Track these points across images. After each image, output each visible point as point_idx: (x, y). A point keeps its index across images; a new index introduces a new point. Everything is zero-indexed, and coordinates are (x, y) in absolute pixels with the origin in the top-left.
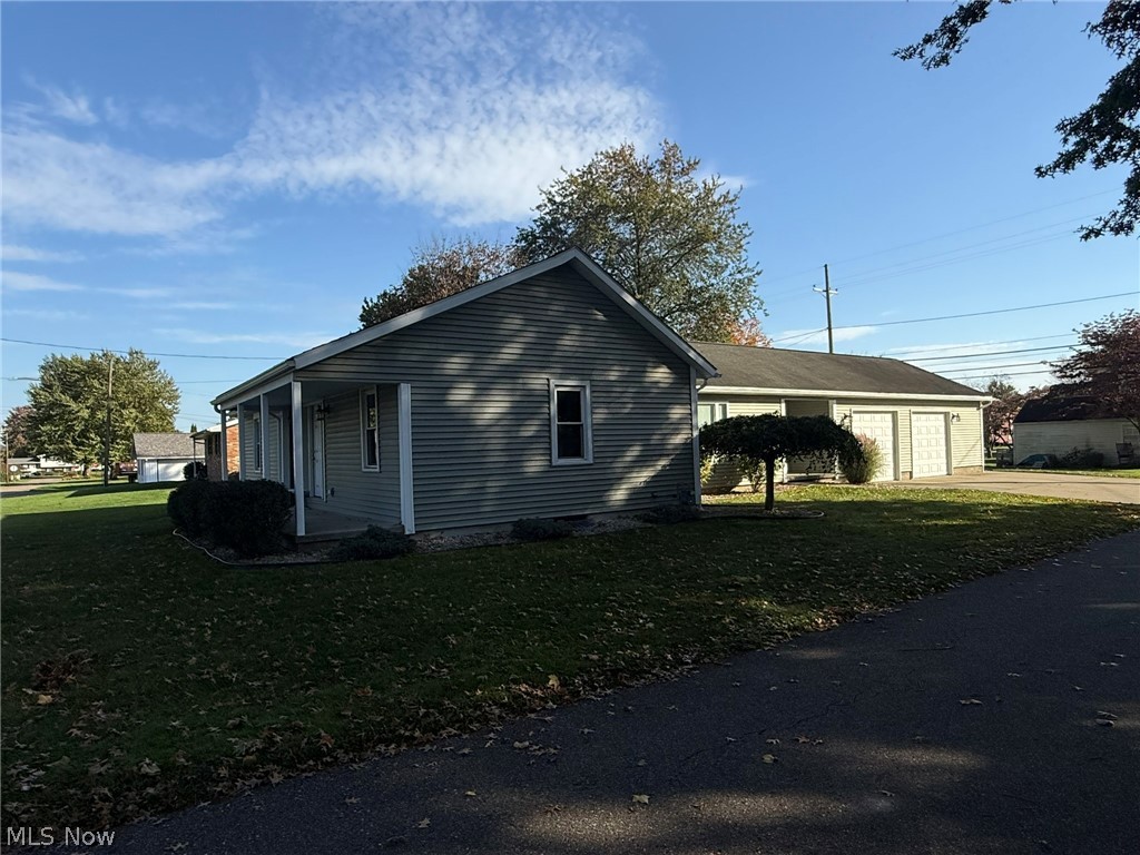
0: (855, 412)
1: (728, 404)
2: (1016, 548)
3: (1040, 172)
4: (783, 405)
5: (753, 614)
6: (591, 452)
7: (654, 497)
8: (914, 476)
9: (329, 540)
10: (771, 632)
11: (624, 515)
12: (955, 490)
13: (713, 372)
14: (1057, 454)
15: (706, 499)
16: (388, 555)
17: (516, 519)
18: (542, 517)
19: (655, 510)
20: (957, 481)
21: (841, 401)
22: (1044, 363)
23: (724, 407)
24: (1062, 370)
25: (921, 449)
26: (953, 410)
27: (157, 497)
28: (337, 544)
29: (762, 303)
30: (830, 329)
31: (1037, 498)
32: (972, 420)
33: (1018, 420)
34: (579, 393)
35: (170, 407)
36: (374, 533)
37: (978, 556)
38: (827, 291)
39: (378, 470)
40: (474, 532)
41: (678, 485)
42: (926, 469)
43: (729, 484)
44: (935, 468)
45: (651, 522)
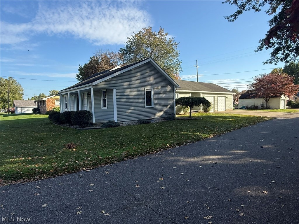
0: (206, 96)
1: (179, 94)
2: (243, 124)
3: (255, 51)
4: (191, 94)
5: (197, 135)
6: (153, 104)
7: (166, 115)
8: (218, 111)
9: (99, 124)
10: (202, 138)
11: (160, 119)
12: (228, 114)
13: (179, 87)
14: (248, 106)
15: (176, 116)
16: (115, 126)
17: (138, 119)
18: (143, 119)
19: (167, 117)
20: (227, 112)
21: (203, 93)
22: (246, 85)
23: (178, 95)
24: (250, 87)
25: (219, 105)
26: (226, 96)
27: (30, 117)
28: (102, 125)
29: (182, 69)
30: (197, 76)
31: (245, 115)
32: (231, 98)
33: (240, 98)
34: (150, 91)
35: (21, 93)
36: (110, 122)
37: (236, 126)
38: (197, 66)
39: (107, 108)
40: (129, 122)
41: (171, 112)
42: (220, 109)
43: (178, 112)
44: (222, 109)
45: (166, 120)
